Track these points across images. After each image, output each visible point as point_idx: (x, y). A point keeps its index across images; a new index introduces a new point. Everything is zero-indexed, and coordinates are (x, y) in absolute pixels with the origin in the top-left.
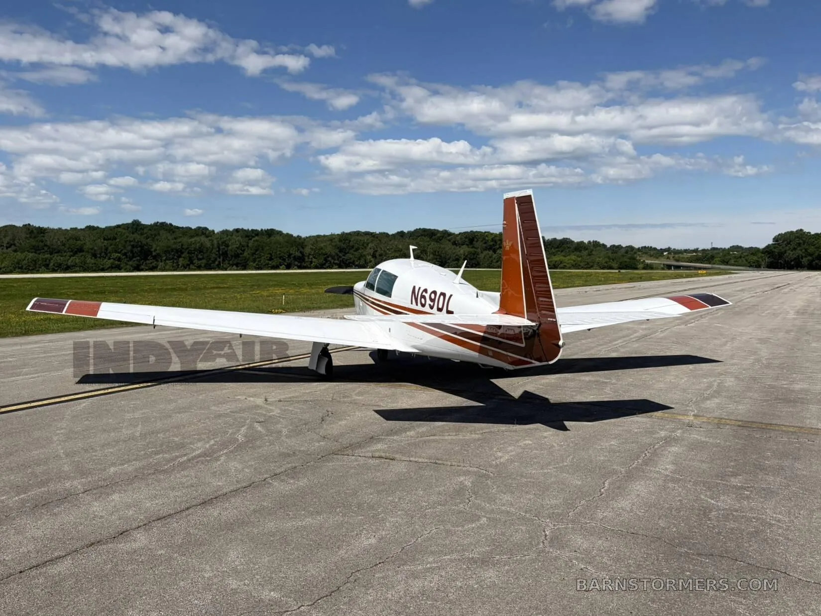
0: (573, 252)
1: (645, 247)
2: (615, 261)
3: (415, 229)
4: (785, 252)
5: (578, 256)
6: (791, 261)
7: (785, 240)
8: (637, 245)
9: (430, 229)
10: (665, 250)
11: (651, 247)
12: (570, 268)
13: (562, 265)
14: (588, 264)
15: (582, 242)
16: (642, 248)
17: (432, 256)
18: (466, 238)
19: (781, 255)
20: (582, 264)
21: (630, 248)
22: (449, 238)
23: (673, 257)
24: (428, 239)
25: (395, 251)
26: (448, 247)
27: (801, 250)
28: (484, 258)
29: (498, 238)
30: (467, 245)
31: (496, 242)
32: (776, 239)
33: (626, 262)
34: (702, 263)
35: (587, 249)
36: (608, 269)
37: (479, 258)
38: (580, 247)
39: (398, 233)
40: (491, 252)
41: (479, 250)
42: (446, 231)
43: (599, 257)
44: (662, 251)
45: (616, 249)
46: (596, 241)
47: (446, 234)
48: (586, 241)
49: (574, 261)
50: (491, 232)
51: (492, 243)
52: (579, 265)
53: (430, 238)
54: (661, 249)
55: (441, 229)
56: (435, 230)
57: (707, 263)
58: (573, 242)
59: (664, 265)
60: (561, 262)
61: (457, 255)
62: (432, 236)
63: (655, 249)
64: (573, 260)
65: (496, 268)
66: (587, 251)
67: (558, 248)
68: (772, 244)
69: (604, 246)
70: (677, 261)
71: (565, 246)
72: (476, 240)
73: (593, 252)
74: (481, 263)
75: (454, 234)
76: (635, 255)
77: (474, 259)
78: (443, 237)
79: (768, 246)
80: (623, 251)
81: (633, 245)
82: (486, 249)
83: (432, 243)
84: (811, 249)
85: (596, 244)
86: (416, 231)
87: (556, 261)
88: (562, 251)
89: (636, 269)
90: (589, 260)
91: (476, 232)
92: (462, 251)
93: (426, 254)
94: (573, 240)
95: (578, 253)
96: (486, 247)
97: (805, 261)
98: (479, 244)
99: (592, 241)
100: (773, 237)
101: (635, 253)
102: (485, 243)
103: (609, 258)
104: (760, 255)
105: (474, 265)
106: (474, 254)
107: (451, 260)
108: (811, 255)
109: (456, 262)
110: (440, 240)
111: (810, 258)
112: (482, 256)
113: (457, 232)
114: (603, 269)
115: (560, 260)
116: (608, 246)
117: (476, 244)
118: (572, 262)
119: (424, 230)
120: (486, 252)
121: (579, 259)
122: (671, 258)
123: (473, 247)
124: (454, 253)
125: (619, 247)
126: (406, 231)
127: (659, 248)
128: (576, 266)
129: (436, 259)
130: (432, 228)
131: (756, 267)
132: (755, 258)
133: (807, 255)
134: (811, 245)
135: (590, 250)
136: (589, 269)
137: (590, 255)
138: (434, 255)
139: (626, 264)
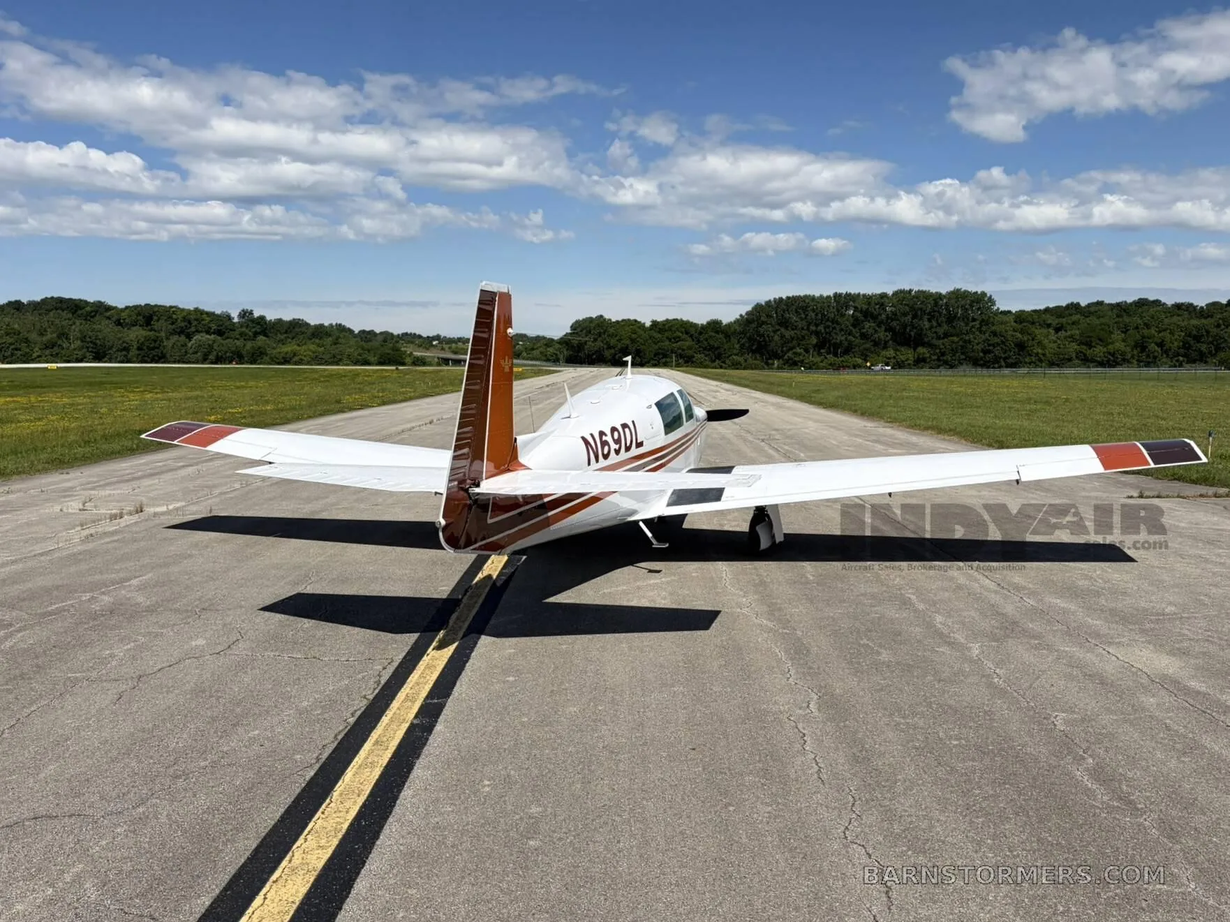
0: (311, 339)
1: (406, 334)
2: (372, 352)
3: (43, 297)
4: (585, 344)
5: (318, 345)
6: (593, 354)
7: (582, 327)
8: (397, 331)
9: (71, 299)
10: (434, 338)
11: (415, 334)
12: (308, 363)
13: (296, 359)
14: (334, 357)
15: (322, 326)
16: (403, 334)
17: (79, 343)
18: (139, 314)
19: (581, 346)
20: (326, 357)
21: (387, 336)
22: (108, 314)
23: (450, 348)
24: (70, 315)
25: (7, 334)
26: (105, 329)
27: (602, 342)
28: (173, 347)
29: (192, 317)
30: (141, 326)
31: (190, 322)
32: (573, 327)
33: (388, 354)
35: (330, 336)
36: (362, 365)
37: (164, 347)
38: (320, 332)
39: (10, 304)
40: (183, 338)
41: (163, 334)
42: (100, 302)
43: (350, 347)
44: (430, 339)
45: (367, 336)
46: (340, 325)
47: (100, 309)
48: (326, 324)
49: (314, 352)
50: (181, 306)
51: (183, 324)
52: (322, 359)
53: (73, 314)
54: (428, 337)
55: (91, 300)
56: (80, 300)
58: (308, 324)
59: (438, 358)
60: (295, 355)
61: (124, 342)
62: (76, 311)
63: (420, 336)
64: (310, 350)
65: (193, 363)
66: (330, 339)
67: (286, 332)
68: (571, 334)
69: (350, 331)
70: (455, 353)
71: (297, 330)
72: (155, 318)
73: (340, 341)
74: (168, 356)
75: (116, 308)
76: (397, 345)
77: (153, 349)
78: (97, 312)
79: (566, 336)
80: (380, 338)
81: (390, 331)
82: (174, 332)
83: (78, 322)
84: (613, 342)
85: (341, 328)
86: (45, 301)
87: (286, 353)
88: (293, 338)
89: (403, 364)
90: (337, 351)
91: (156, 306)
92: (133, 336)
93: (67, 339)
94: (308, 322)
95: (317, 341)
98: (162, 325)
99: (334, 324)
100: (570, 324)
101: (397, 342)
102: (173, 323)
103: (363, 349)
104: (557, 346)
105: (156, 358)
106: (155, 341)
107: (114, 350)
108: (613, 348)
109: (124, 353)
110: (92, 317)
111: (613, 351)
112: (168, 344)
113: (121, 306)
114: (356, 364)
115: (292, 351)
116: (356, 332)
117: (156, 325)
118: (310, 353)
119: (61, 300)
120: (176, 338)
121: (321, 350)
122: (447, 349)
123: (151, 330)
124: (119, 339)
125: (371, 334)
126: (25, 301)
127: (425, 335)
128: (318, 360)
129: (88, 348)
130: (75, 296)
131: (555, 363)
132: (551, 350)
133: (609, 347)
134: (611, 336)
135: (334, 337)
136: (338, 365)
137: (335, 344)
138: (82, 341)
139: (389, 357)
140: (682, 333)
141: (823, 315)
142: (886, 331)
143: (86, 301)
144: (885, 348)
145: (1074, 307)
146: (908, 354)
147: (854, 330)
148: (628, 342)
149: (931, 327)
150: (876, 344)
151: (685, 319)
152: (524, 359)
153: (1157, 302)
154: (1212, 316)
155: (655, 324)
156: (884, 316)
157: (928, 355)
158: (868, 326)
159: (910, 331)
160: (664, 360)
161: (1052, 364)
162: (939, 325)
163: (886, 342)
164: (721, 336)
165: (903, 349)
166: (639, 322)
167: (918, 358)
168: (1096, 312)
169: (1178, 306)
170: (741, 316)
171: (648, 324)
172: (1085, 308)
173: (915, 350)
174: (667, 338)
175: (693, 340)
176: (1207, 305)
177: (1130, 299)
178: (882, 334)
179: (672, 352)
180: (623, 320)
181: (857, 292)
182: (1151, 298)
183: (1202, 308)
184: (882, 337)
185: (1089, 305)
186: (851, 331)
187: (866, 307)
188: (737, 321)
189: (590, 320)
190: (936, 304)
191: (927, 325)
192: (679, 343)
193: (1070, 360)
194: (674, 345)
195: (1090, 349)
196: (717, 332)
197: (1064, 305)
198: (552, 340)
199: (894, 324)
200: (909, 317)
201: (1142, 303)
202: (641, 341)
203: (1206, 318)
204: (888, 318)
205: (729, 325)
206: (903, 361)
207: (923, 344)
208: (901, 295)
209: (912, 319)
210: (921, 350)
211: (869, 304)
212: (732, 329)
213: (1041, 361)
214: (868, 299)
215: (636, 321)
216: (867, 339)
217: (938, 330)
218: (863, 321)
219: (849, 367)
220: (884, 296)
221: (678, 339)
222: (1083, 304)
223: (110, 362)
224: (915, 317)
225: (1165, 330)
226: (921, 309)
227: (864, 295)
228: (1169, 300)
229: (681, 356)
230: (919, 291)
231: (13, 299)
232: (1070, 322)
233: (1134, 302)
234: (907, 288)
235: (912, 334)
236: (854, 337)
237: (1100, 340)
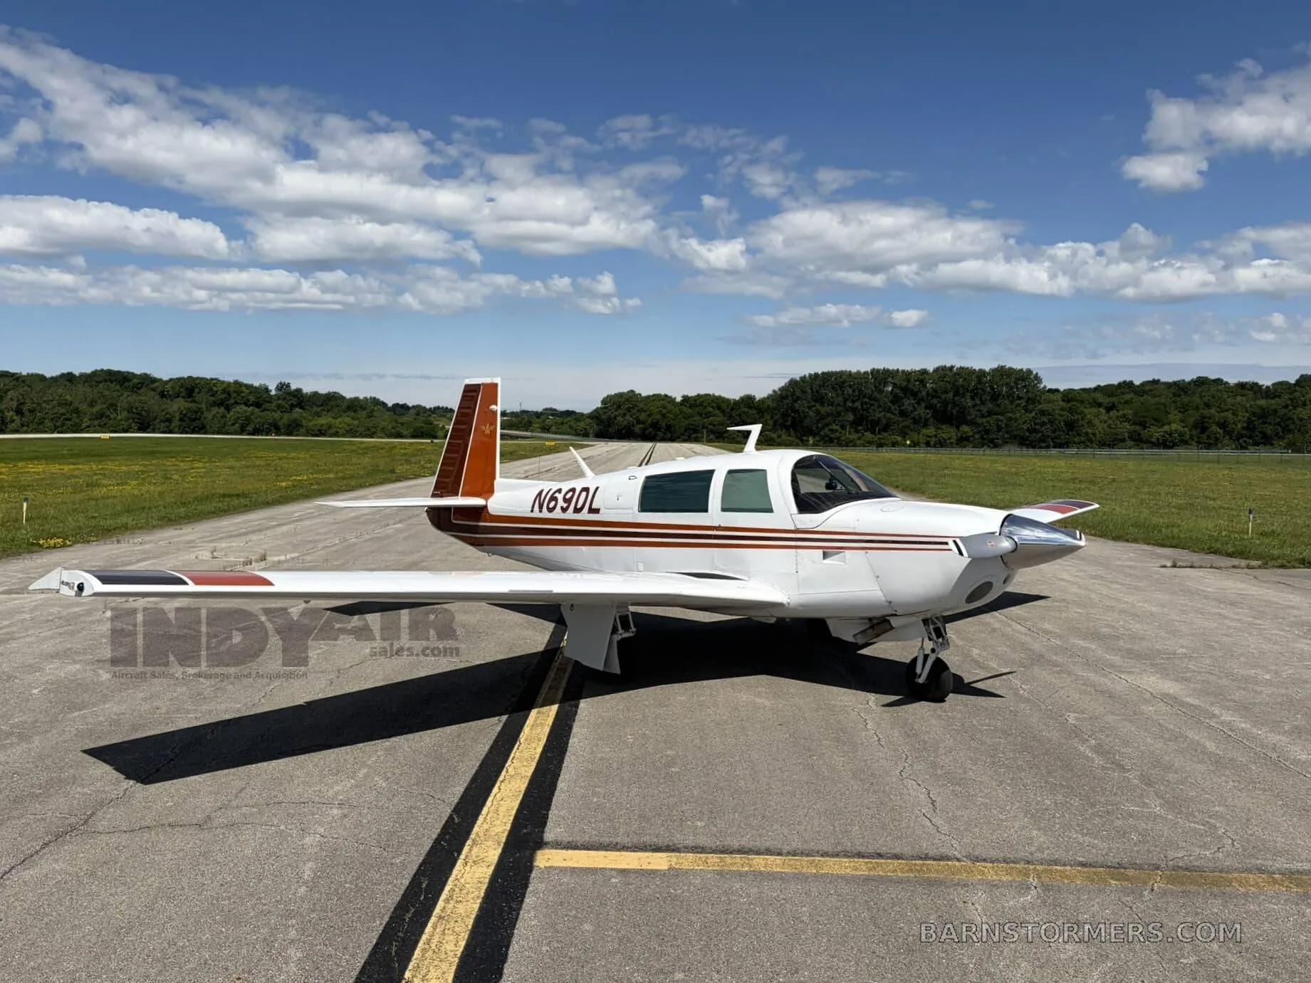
0: (345, 412)
3: (93, 369)
4: (615, 418)
5: (353, 418)
6: (623, 429)
7: (613, 402)
8: (429, 404)
9: (119, 372)
12: (343, 436)
13: (333, 430)
14: (369, 430)
15: (357, 399)
17: (125, 414)
18: (182, 386)
19: (610, 421)
20: (361, 430)
22: (152, 386)
24: (118, 387)
25: (60, 405)
26: (149, 399)
27: (631, 416)
28: (213, 419)
29: (232, 389)
30: (183, 397)
31: (229, 394)
32: (604, 402)
34: (517, 430)
35: (365, 409)
36: (396, 437)
37: (205, 418)
38: (355, 405)
39: (63, 375)
40: (222, 410)
41: (203, 406)
42: (146, 374)
43: (382, 420)
45: (400, 409)
46: (374, 398)
47: (146, 382)
48: (361, 397)
49: (349, 425)
50: (221, 378)
51: (223, 396)
52: (356, 431)
53: (121, 385)
55: (138, 372)
56: (128, 373)
57: (524, 431)
58: (343, 398)
60: (330, 427)
61: (167, 413)
62: (124, 382)
64: (346, 423)
65: (231, 434)
66: (364, 411)
67: (322, 405)
68: (601, 408)
69: (384, 404)
71: (333, 403)
72: (197, 390)
73: (375, 414)
74: (208, 427)
75: (160, 380)
76: (429, 418)
77: (194, 420)
78: (143, 384)
79: (597, 410)
82: (214, 404)
83: (125, 394)
84: (643, 416)
85: (376, 402)
86: (95, 373)
87: (322, 425)
88: (328, 411)
89: (436, 437)
90: (370, 425)
91: (198, 378)
92: (175, 407)
93: (115, 410)
94: (344, 395)
95: (352, 414)
96: (214, 402)
97: (637, 429)
98: (203, 398)
99: (369, 397)
100: (601, 399)
101: (429, 415)
102: (213, 395)
103: (394, 421)
104: (588, 420)
105: (197, 429)
106: (196, 412)
107: (158, 421)
108: (643, 423)
109: (167, 424)
110: (139, 389)
111: (642, 426)
112: (209, 416)
113: (166, 378)
114: (390, 436)
115: (327, 424)
116: (390, 405)
117: (198, 397)
118: (346, 426)
119: (110, 372)
120: (215, 410)
121: (356, 422)
123: (194, 401)
124: (163, 410)
125: (404, 407)
126: (77, 373)
128: (352, 433)
129: (133, 419)
130: (123, 369)
131: (584, 436)
132: (582, 424)
133: (639, 422)
134: (642, 410)
135: (368, 411)
136: (372, 437)
137: (370, 417)
138: (129, 412)
139: (422, 430)
140: (714, 408)
141: (860, 391)
142: (926, 408)
143: (133, 374)
144: (926, 425)
145: (1127, 386)
146: (949, 432)
147: (893, 407)
148: (659, 417)
149: (974, 406)
150: (916, 421)
151: (717, 394)
152: (553, 433)
153: (1219, 381)
154: (1279, 397)
155: (686, 399)
156: (924, 393)
157: (971, 434)
158: (908, 403)
159: (952, 408)
160: (694, 436)
161: (1103, 444)
162: (983, 403)
163: (926, 420)
164: (754, 411)
165: (944, 427)
166: (670, 397)
167: (961, 437)
168: (1151, 391)
169: (1242, 386)
170: (774, 391)
171: (679, 399)
172: (1138, 386)
173: (958, 427)
174: (698, 413)
175: (725, 416)
176: (1273, 385)
177: (1188, 378)
178: (921, 411)
179: (703, 427)
180: (654, 395)
181: (896, 368)
182: (1212, 377)
183: (1268, 387)
184: (923, 415)
185: (1144, 384)
186: (890, 408)
187: (906, 383)
188: (769, 397)
189: (621, 395)
190: (980, 382)
191: (970, 403)
192: (711, 418)
193: (1123, 440)
194: (705, 420)
195: (1145, 429)
196: (750, 408)
197: (1116, 383)
198: (582, 415)
199: (935, 401)
200: (951, 395)
201: (1201, 382)
202: (672, 416)
203: (1272, 398)
204: (928, 394)
205: (763, 401)
206: (945, 440)
207: (967, 423)
208: (943, 372)
209: (954, 396)
210: (965, 428)
211: (908, 381)
212: (766, 405)
213: (1091, 441)
214: (907, 375)
215: (666, 396)
216: (907, 417)
217: (982, 408)
218: (902, 398)
219: (887, 445)
220: (924, 372)
221: (708, 415)
222: (1137, 382)
223: (154, 432)
224: (957, 393)
225: (1227, 410)
226: (963, 386)
227: (903, 371)
228: (1232, 380)
229: (712, 432)
230: (961, 368)
231: (65, 371)
232: (1122, 401)
233: (1192, 380)
234: (948, 365)
235: (954, 412)
236: (894, 414)
237: (1156, 420)
